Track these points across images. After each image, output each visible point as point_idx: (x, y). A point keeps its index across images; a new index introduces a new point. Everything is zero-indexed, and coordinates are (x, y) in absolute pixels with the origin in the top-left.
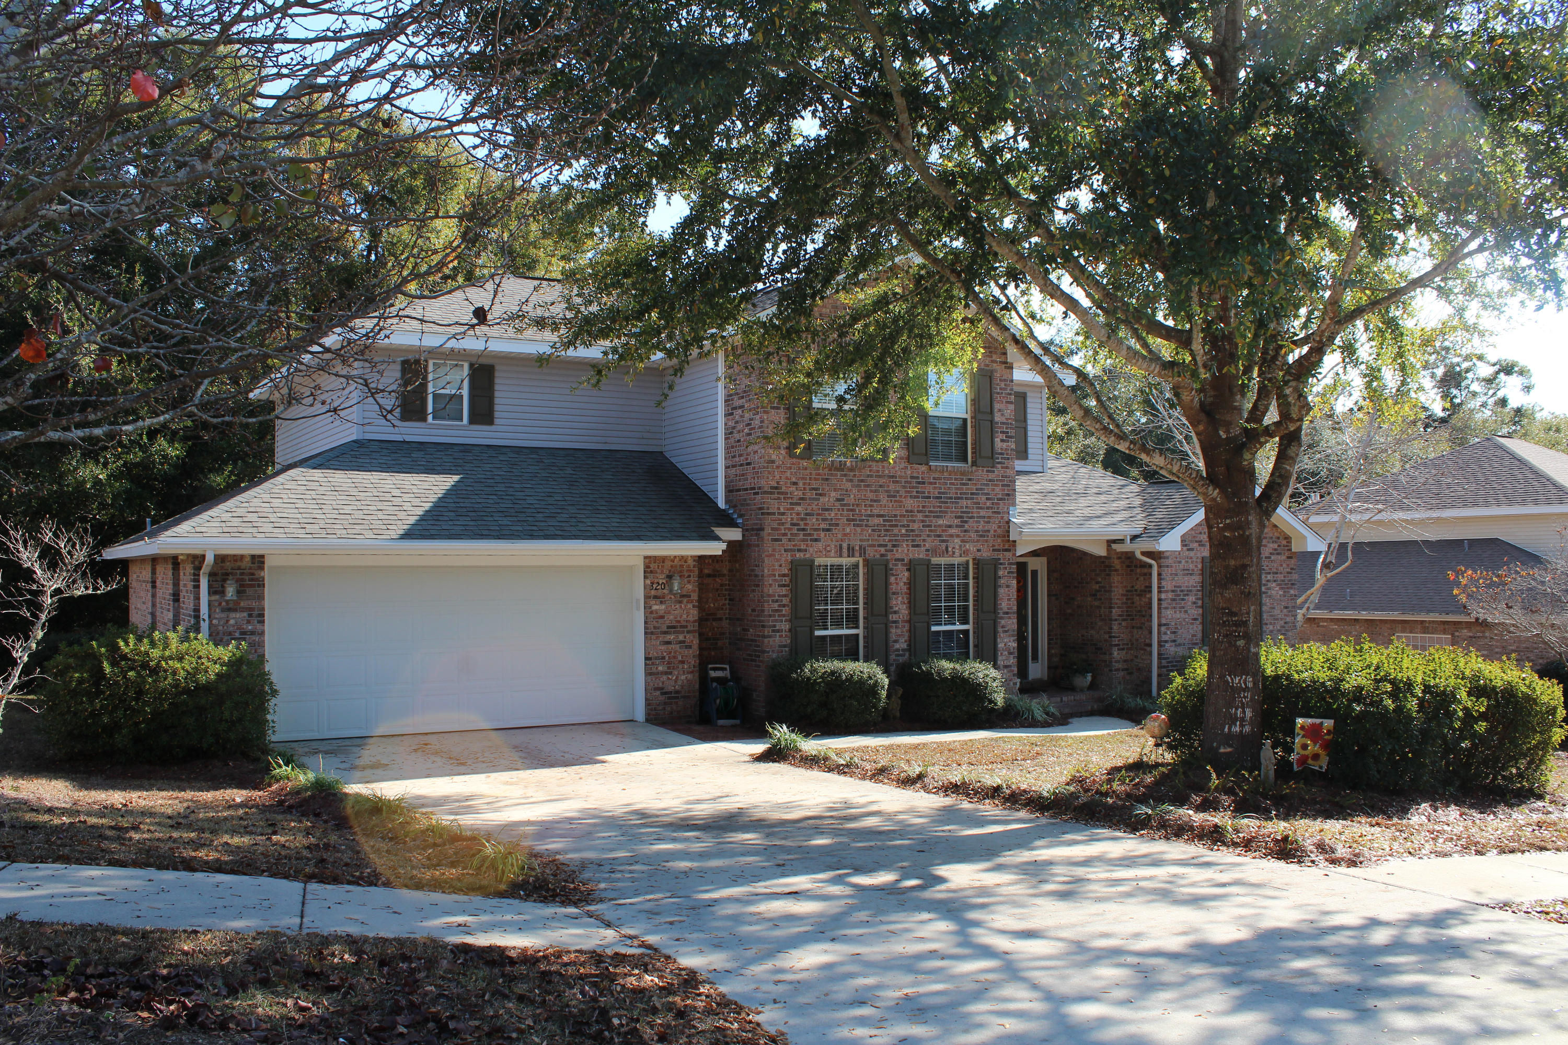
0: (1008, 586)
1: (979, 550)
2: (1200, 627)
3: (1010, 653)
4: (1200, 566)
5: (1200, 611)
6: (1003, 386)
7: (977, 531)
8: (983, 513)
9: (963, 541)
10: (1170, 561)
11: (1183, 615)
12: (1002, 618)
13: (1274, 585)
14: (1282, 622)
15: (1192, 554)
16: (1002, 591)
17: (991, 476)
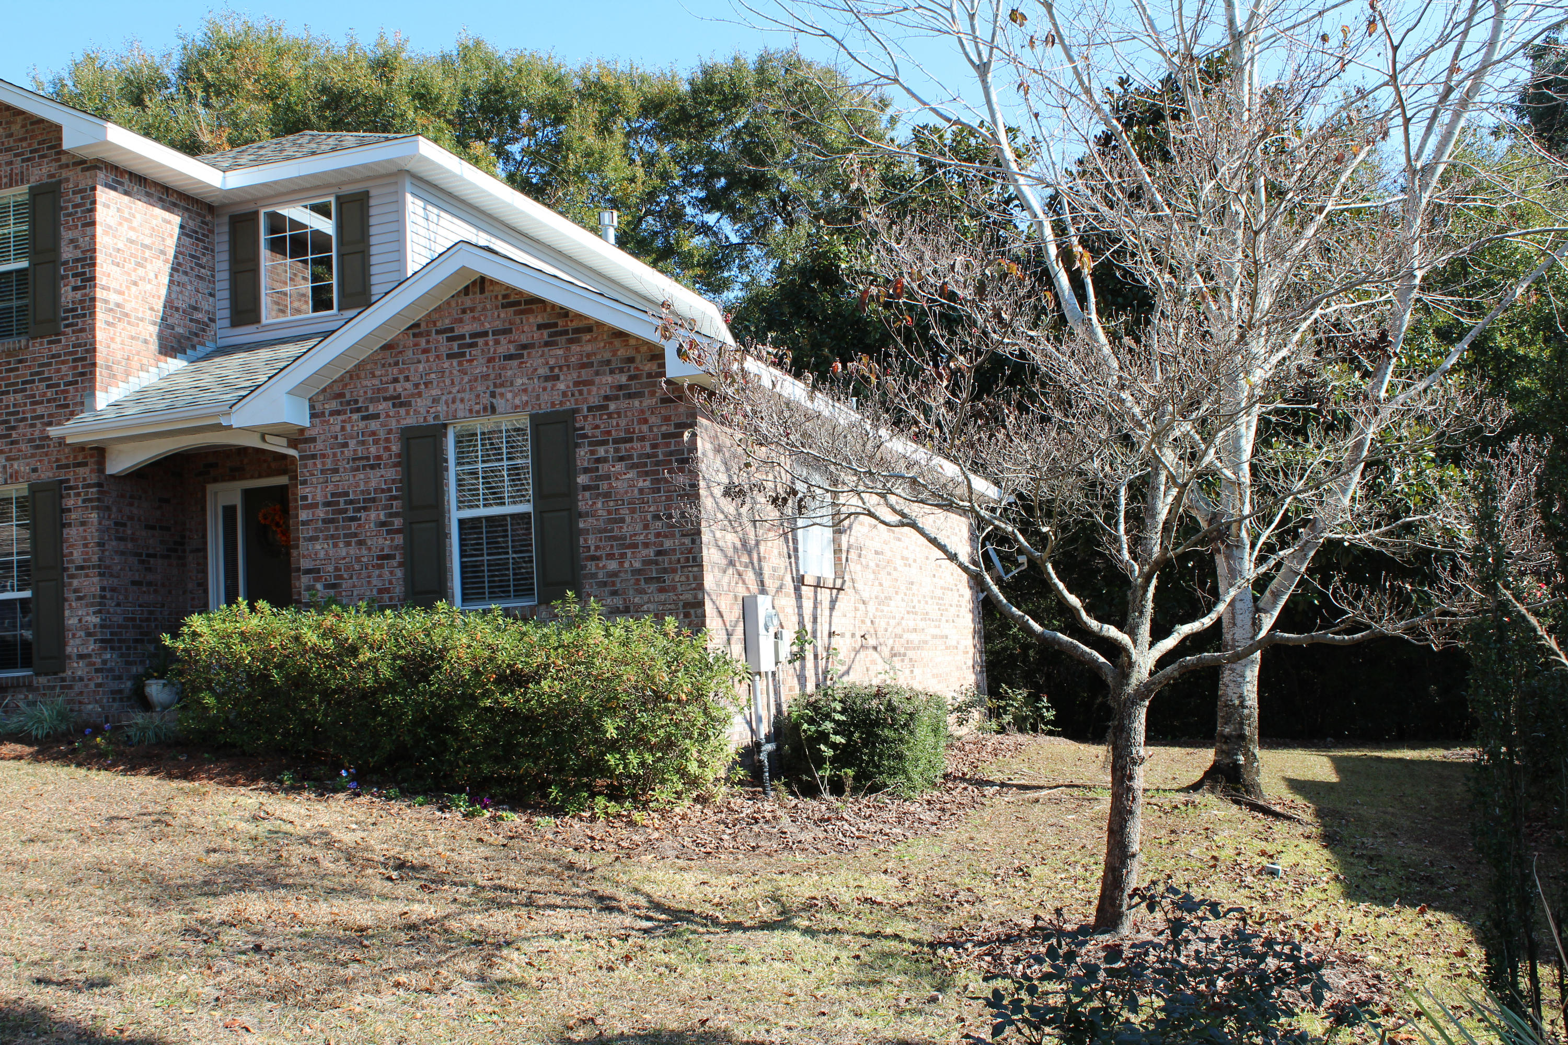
0: (83, 524)
1: (35, 470)
2: (399, 573)
3: (89, 634)
4: (395, 448)
5: (399, 539)
6: (78, 199)
7: (32, 440)
8: (40, 410)
9: (8, 459)
10: (320, 445)
11: (353, 550)
12: (72, 576)
13: (619, 467)
14: (650, 552)
15: (374, 425)
16: (72, 533)
17: (55, 349)
